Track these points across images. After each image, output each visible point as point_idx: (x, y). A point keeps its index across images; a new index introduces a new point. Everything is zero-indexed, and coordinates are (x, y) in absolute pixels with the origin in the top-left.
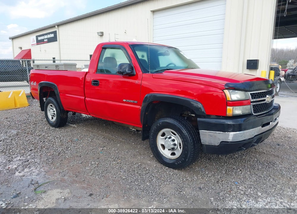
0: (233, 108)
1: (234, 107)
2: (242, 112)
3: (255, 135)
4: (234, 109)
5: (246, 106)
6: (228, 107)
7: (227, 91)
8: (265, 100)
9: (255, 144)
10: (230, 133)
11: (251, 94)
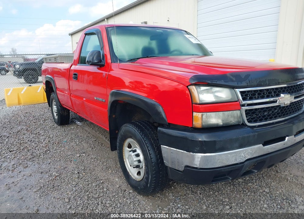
0: (202, 115)
1: (203, 113)
2: (223, 121)
3: (247, 159)
4: (204, 117)
5: (231, 112)
6: (195, 114)
7: (194, 87)
8: (275, 102)
9: (254, 171)
10: (196, 154)
11: (241, 92)
